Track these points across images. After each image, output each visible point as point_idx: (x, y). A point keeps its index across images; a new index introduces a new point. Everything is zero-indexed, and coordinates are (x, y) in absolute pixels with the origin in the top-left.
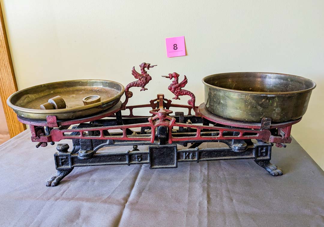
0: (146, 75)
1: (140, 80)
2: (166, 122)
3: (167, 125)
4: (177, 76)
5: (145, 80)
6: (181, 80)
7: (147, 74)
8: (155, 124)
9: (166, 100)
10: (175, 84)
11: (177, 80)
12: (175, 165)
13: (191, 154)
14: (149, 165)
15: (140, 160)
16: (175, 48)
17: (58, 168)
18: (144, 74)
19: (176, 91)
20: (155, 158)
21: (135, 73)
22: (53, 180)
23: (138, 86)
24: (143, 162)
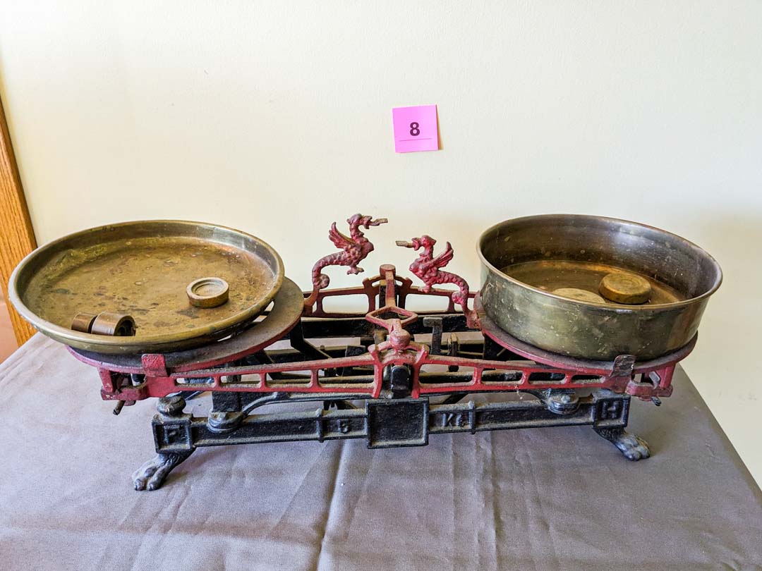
0: (361, 243)
1: (349, 252)
2: (408, 356)
3: (410, 361)
4: (430, 243)
5: (359, 252)
6: (439, 251)
7: (364, 240)
8: (383, 359)
9: (400, 279)
10: (426, 261)
11: (431, 253)
12: (423, 440)
13: (458, 418)
14: (365, 441)
15: (346, 430)
16: (415, 132)
17: (162, 449)
18: (357, 238)
19: (427, 276)
20: (379, 426)
21: (337, 237)
22: (151, 475)
23: (342, 265)
24: (353, 434)
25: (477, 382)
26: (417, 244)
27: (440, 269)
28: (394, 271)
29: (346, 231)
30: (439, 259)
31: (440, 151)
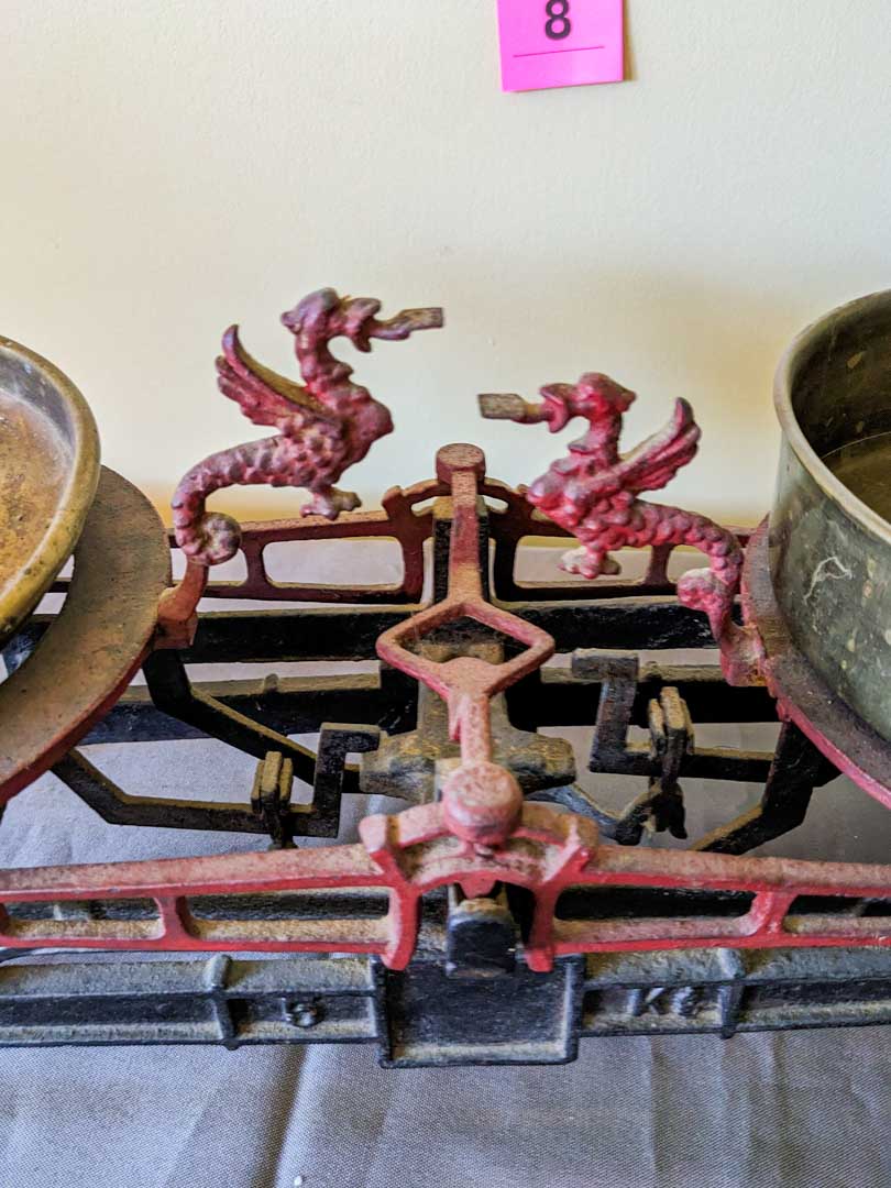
0: (343, 404)
1: (298, 441)
2: (512, 857)
3: (521, 878)
4: (610, 404)
5: (335, 440)
6: (642, 432)
7: (355, 395)
8: (416, 867)
9: (499, 491)
10: (591, 470)
11: (612, 442)
12: (559, 1048)
13: (682, 995)
14: (376, 1051)
15: (307, 1020)
16: (558, 26)
18: (324, 387)
19: (592, 525)
20: (416, 1010)
21: (247, 386)
23: (278, 483)
24: (331, 1027)
25: (766, 927)
26: (559, 407)
27: (642, 496)
28: (479, 470)
29: (282, 359)
30: (642, 463)
31: (627, 84)
